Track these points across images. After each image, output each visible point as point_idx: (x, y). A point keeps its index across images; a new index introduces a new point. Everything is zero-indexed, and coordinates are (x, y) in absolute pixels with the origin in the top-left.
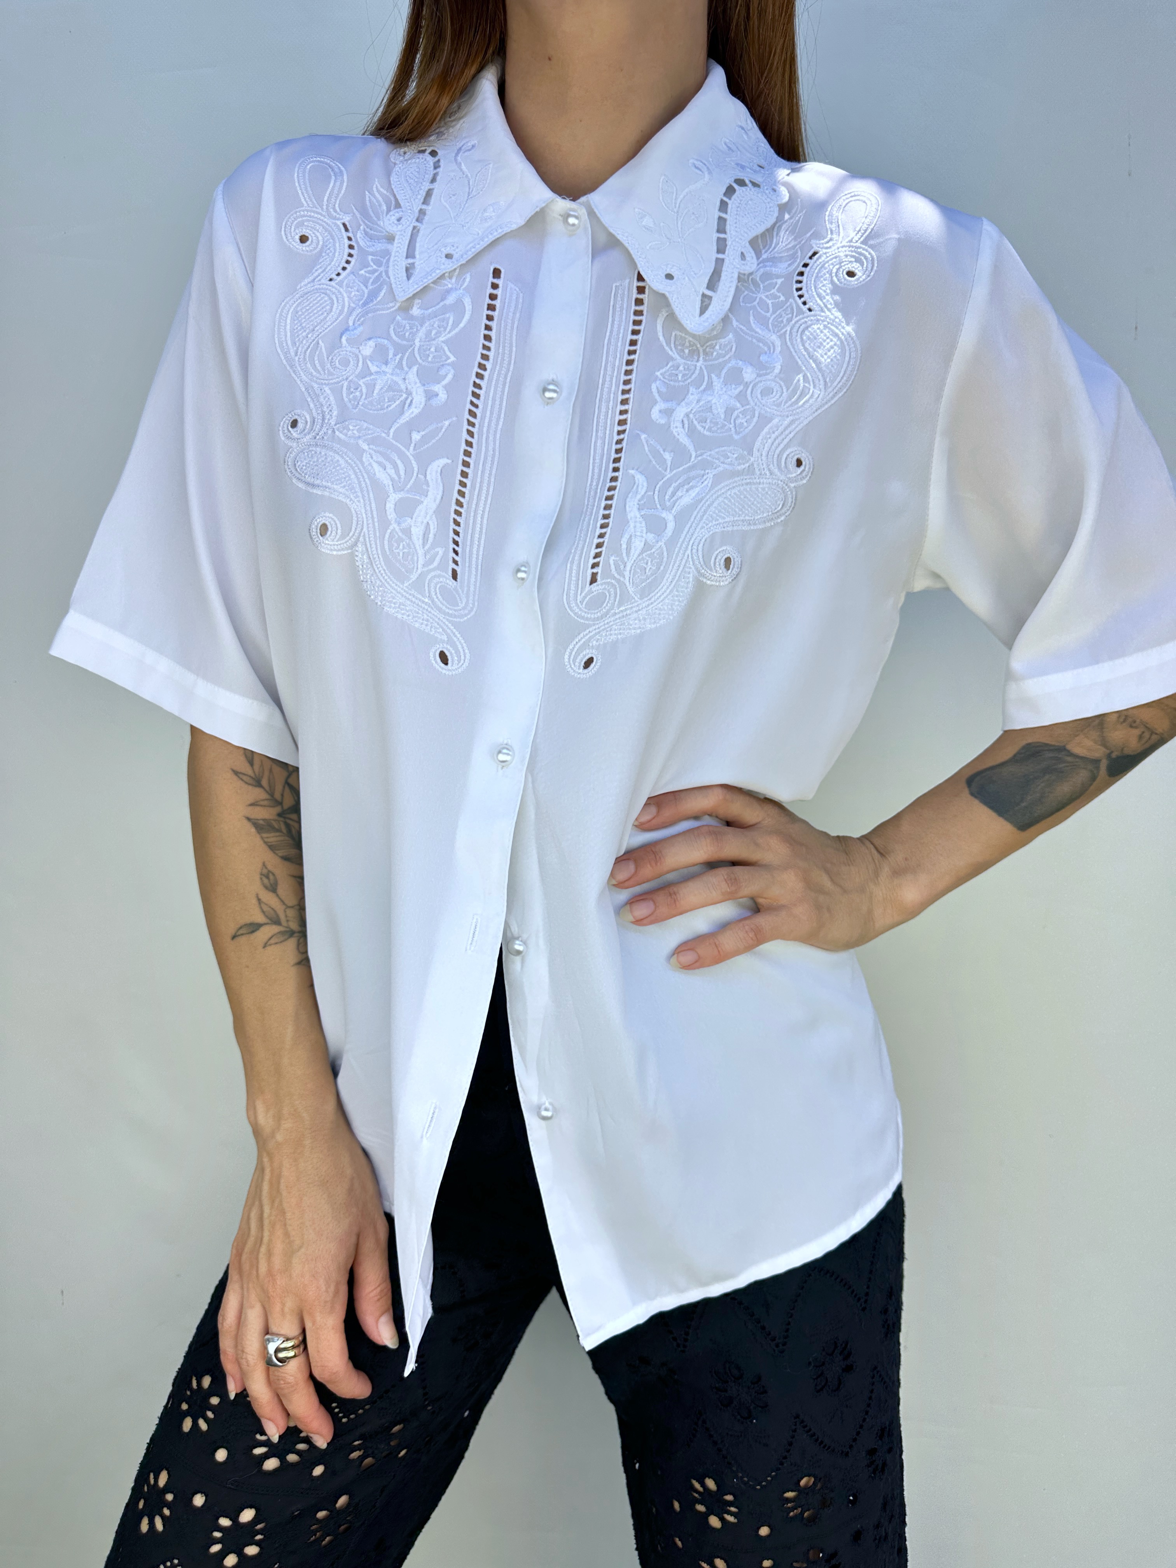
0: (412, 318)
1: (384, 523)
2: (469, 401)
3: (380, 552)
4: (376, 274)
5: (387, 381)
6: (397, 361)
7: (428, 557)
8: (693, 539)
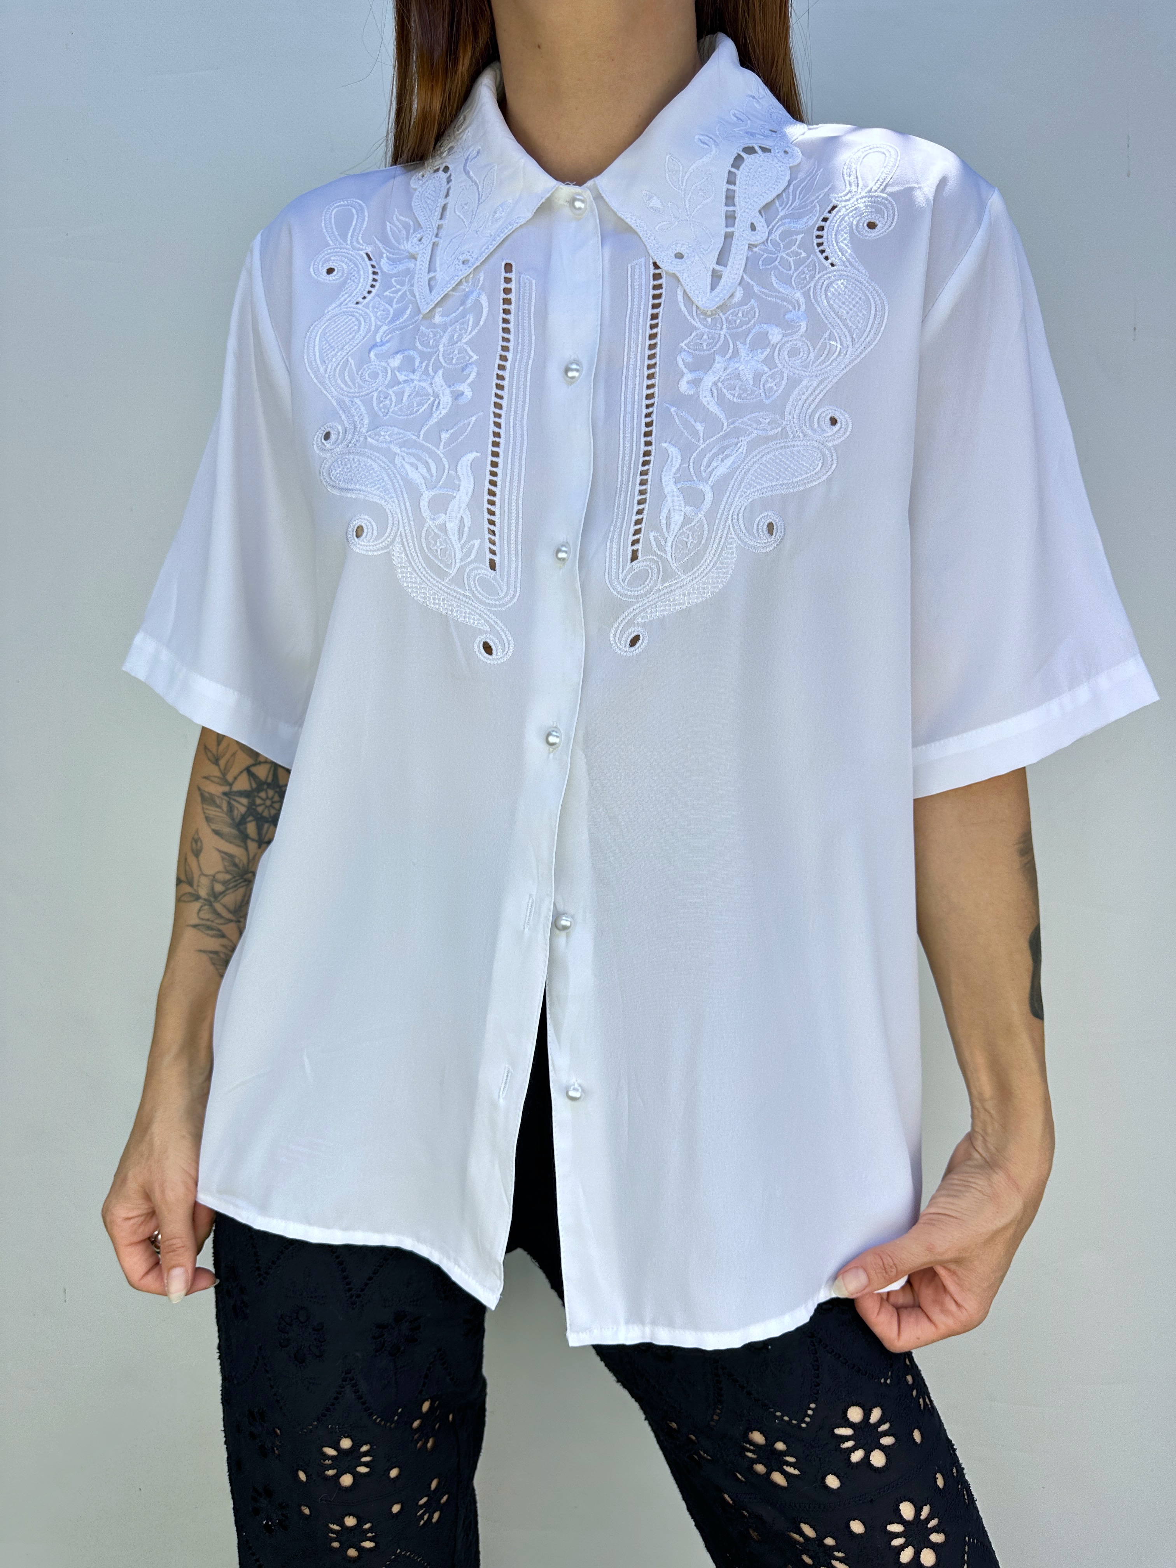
0: (435, 326)
1: (420, 521)
2: (493, 394)
3: (418, 551)
4: (400, 293)
5: (415, 388)
6: (423, 368)
7: (464, 550)
8: (732, 509)
